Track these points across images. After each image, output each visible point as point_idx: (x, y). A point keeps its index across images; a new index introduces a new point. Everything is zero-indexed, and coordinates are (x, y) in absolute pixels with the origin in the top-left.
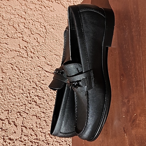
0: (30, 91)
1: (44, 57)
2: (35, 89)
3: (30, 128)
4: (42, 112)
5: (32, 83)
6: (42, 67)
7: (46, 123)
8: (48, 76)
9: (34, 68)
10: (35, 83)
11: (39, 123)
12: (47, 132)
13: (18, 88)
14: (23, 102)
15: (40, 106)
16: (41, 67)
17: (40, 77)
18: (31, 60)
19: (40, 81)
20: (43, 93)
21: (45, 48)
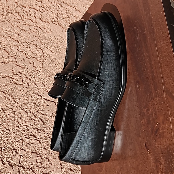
0: (27, 123)
1: (43, 83)
2: (34, 120)
3: (29, 168)
4: (43, 148)
5: (29, 113)
6: (41, 95)
7: (49, 161)
8: (48, 105)
9: (31, 97)
10: (34, 114)
11: (40, 162)
12: (50, 172)
13: (12, 120)
14: (20, 137)
15: (41, 141)
16: (39, 94)
17: (39, 107)
18: (27, 88)
19: (39, 111)
20: (43, 125)
21: (43, 73)
